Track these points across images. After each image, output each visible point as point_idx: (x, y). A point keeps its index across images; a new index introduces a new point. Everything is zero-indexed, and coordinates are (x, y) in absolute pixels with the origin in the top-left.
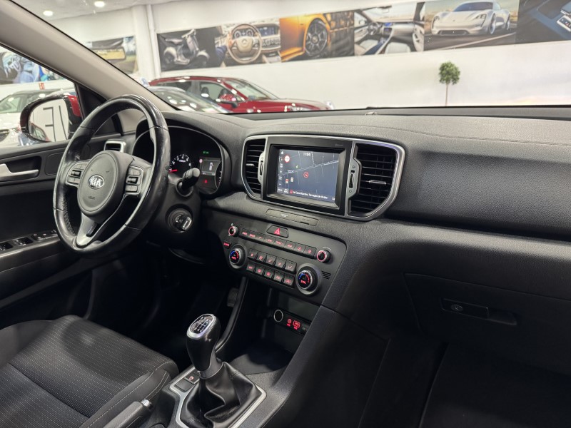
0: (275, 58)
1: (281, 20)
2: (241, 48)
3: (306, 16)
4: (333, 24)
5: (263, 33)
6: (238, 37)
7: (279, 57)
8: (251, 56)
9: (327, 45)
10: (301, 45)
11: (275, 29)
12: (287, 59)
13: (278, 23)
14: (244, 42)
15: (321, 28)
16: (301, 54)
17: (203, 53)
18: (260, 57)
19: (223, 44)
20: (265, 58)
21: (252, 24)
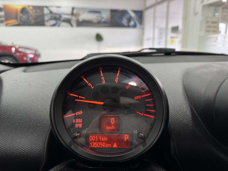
10: (16, 18)
11: (1, 10)
12: (9, 25)
15: (27, 13)
16: (17, 23)
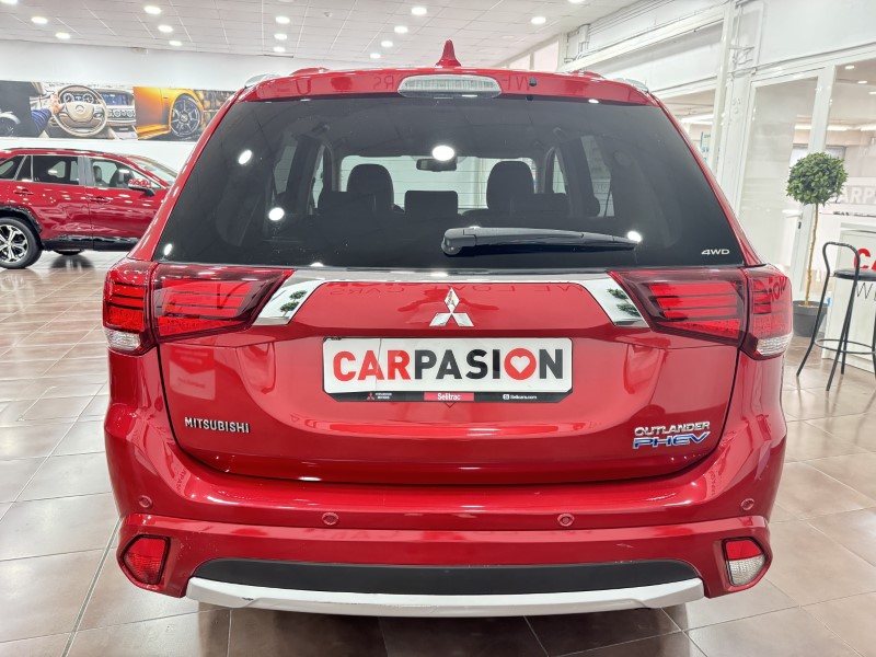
0: (129, 134)
1: (135, 89)
2: (74, 117)
3: (171, 89)
4: (207, 104)
5: (109, 101)
6: (70, 101)
7: (135, 134)
8: (91, 128)
9: (200, 126)
10: (165, 122)
11: (127, 99)
12: (146, 137)
13: (131, 92)
14: (78, 109)
15: (191, 107)
16: (166, 132)
17: (8, 115)
18: (105, 129)
19: (44, 107)
20: (111, 132)
21: (92, 88)
